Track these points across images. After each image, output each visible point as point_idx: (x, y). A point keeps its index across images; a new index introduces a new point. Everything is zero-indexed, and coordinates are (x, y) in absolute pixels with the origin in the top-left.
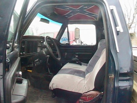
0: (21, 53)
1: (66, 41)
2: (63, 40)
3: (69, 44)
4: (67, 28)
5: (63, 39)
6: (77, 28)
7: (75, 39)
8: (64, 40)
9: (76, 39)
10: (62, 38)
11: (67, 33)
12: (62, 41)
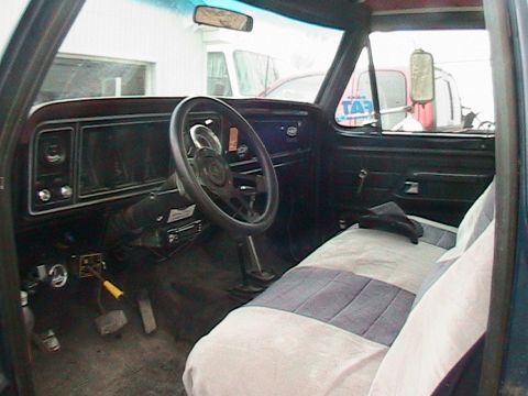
0: (41, 194)
1: (366, 114)
2: (349, 107)
3: (378, 128)
4: (364, 51)
5: (349, 103)
6: (422, 52)
7: (415, 103)
8: (357, 108)
9: (420, 103)
10: (344, 98)
11: (367, 77)
12: (346, 113)
